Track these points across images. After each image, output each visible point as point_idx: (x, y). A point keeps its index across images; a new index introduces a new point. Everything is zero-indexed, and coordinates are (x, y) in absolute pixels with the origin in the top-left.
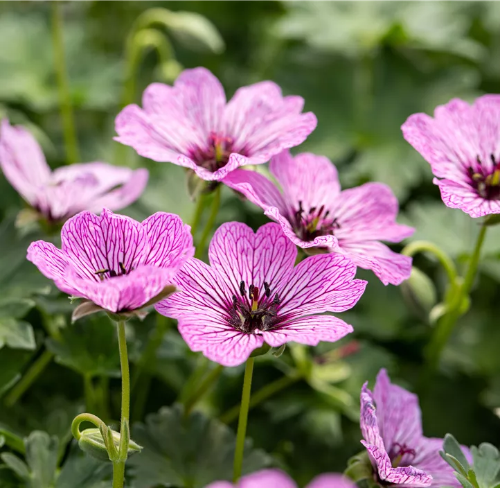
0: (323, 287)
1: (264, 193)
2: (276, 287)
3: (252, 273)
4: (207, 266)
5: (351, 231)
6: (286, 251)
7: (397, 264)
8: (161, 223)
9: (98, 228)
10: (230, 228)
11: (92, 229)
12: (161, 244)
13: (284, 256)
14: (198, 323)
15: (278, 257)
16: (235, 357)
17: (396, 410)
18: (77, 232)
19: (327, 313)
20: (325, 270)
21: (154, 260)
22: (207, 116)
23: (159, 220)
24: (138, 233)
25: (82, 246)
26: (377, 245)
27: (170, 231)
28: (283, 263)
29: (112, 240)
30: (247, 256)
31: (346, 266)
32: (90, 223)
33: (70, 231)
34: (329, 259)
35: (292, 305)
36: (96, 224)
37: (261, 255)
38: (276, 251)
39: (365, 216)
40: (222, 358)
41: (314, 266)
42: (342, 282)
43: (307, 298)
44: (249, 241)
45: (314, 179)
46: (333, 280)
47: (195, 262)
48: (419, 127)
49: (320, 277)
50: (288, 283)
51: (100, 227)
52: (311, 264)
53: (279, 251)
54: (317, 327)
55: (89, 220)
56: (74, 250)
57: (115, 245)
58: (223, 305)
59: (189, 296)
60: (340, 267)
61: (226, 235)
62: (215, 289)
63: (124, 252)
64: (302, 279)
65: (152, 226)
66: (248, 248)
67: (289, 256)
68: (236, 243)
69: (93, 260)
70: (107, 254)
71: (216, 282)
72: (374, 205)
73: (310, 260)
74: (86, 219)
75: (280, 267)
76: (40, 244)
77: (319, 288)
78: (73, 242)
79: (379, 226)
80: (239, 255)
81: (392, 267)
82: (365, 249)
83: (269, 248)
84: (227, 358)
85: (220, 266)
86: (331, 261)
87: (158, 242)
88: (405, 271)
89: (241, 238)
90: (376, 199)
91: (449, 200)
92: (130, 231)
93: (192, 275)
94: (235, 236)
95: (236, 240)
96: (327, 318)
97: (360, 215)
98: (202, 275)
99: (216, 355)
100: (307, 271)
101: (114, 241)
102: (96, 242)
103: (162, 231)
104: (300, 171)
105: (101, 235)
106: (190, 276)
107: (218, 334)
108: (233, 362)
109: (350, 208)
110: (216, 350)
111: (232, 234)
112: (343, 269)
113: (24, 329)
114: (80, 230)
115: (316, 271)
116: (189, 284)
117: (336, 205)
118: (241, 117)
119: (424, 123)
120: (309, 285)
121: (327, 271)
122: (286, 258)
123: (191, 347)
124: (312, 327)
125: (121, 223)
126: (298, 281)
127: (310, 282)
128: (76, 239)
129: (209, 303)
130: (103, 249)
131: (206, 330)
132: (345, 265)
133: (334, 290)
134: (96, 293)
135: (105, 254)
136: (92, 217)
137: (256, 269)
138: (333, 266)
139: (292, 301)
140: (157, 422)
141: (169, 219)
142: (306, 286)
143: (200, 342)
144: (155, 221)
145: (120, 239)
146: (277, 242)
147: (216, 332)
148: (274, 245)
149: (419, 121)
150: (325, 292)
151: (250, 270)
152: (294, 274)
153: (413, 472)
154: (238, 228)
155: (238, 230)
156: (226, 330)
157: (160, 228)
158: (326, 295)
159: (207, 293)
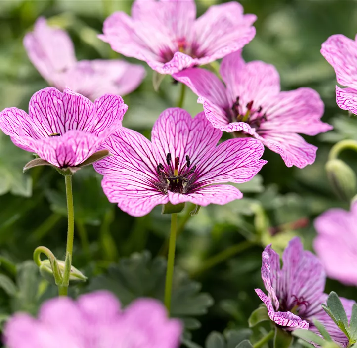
0: (235, 164)
1: (210, 87)
2: (200, 161)
3: (185, 149)
4: (147, 140)
5: (281, 124)
6: (213, 134)
7: (305, 152)
8: (109, 102)
9: (60, 102)
10: (173, 112)
11: (55, 102)
12: (106, 118)
13: (212, 137)
14: (123, 181)
15: (207, 138)
16: (142, 209)
17: (305, 270)
18: (42, 104)
19: (229, 183)
20: (239, 150)
21: (99, 130)
22: (180, 26)
23: (108, 99)
24: (89, 108)
25: (45, 115)
26: (295, 137)
27: (114, 108)
28: (210, 142)
29: (70, 112)
30: (183, 135)
31: (256, 149)
32: (55, 98)
33: (37, 102)
34: (245, 142)
35: (209, 175)
36: (59, 98)
37: (194, 135)
38: (206, 133)
39: (294, 114)
40: (131, 209)
41: (232, 147)
42: (250, 161)
43: (221, 171)
44: (187, 124)
45: (260, 82)
46: (244, 159)
47: (138, 135)
48: (337, 45)
49: (235, 156)
50: (209, 159)
51: (62, 101)
52: (229, 145)
53: (208, 133)
54: (217, 193)
55: (53, 95)
56: (39, 117)
57: (72, 116)
58: (154, 171)
59: (127, 161)
60: (251, 149)
61: (168, 117)
62: (149, 158)
63: (77, 122)
64: (220, 156)
65: (102, 104)
66: (185, 129)
67: (216, 137)
68: (176, 124)
69: (53, 127)
70: (65, 122)
71: (152, 153)
72: (303, 105)
73: (230, 142)
74: (52, 94)
75: (206, 146)
76: (14, 111)
77: (232, 164)
78: (38, 111)
79: (305, 123)
80: (177, 134)
81: (301, 154)
82: (284, 139)
83: (201, 131)
84: (135, 210)
85: (159, 141)
86: (245, 144)
87: (104, 117)
88: (311, 158)
89: (181, 122)
90: (307, 102)
91: (343, 104)
92: (83, 106)
93: (132, 146)
94: (176, 119)
95: (176, 121)
96: (227, 187)
97: (290, 113)
98: (141, 146)
99: (128, 207)
100: (225, 150)
101: (72, 112)
102: (57, 113)
103: (108, 108)
104: (250, 74)
105: (62, 107)
106: (130, 146)
107: (139, 192)
108: (139, 213)
109: (282, 106)
110: (129, 203)
111: (174, 117)
112: (252, 151)
113: (25, 180)
114: (45, 102)
115: (232, 151)
116: (129, 152)
117: (271, 103)
118: (207, 29)
119: (342, 43)
120: (225, 161)
121: (240, 151)
122: (212, 140)
123: (109, 199)
124: (213, 193)
125: (77, 99)
126: (216, 157)
127: (225, 159)
128: (41, 109)
129: (143, 168)
130: (63, 118)
131: (129, 188)
132: (255, 147)
133: (243, 166)
134: (38, 149)
135: (64, 123)
136: (57, 93)
137: (189, 146)
138: (246, 148)
139: (209, 173)
140: (128, 264)
141: (115, 98)
142: (222, 162)
143: (120, 196)
144: (105, 100)
145: (76, 111)
146: (208, 126)
147: (137, 190)
148: (205, 128)
149: (338, 40)
150: (236, 168)
151: (184, 146)
152: (215, 152)
153: (290, 316)
154: (180, 112)
155: (179, 114)
156: (147, 190)
157: (107, 105)
158: (236, 170)
159: (142, 161)
